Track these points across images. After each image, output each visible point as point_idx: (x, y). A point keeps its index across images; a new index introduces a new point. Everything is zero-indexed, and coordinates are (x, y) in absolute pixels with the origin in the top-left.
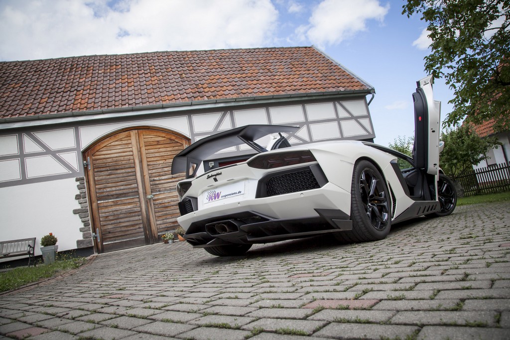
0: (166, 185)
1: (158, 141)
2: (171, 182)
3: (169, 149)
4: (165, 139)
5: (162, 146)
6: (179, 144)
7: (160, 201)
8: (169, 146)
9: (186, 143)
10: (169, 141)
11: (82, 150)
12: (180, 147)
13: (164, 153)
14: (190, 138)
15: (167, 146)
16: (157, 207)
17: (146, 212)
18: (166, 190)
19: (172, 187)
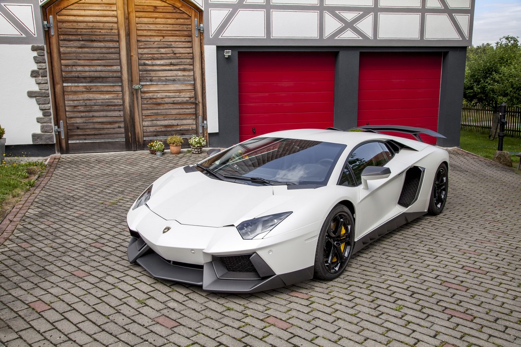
0: (161, 74)
1: (155, 7)
2: (169, 70)
3: (170, 21)
4: (166, 4)
5: (161, 15)
6: (186, 16)
7: (151, 95)
8: (170, 16)
9: (195, 16)
10: (170, 9)
11: (40, 4)
12: (186, 21)
13: (162, 26)
14: (203, 9)
15: (168, 16)
16: (145, 102)
17: (130, 107)
18: (160, 80)
19: (170, 78)
